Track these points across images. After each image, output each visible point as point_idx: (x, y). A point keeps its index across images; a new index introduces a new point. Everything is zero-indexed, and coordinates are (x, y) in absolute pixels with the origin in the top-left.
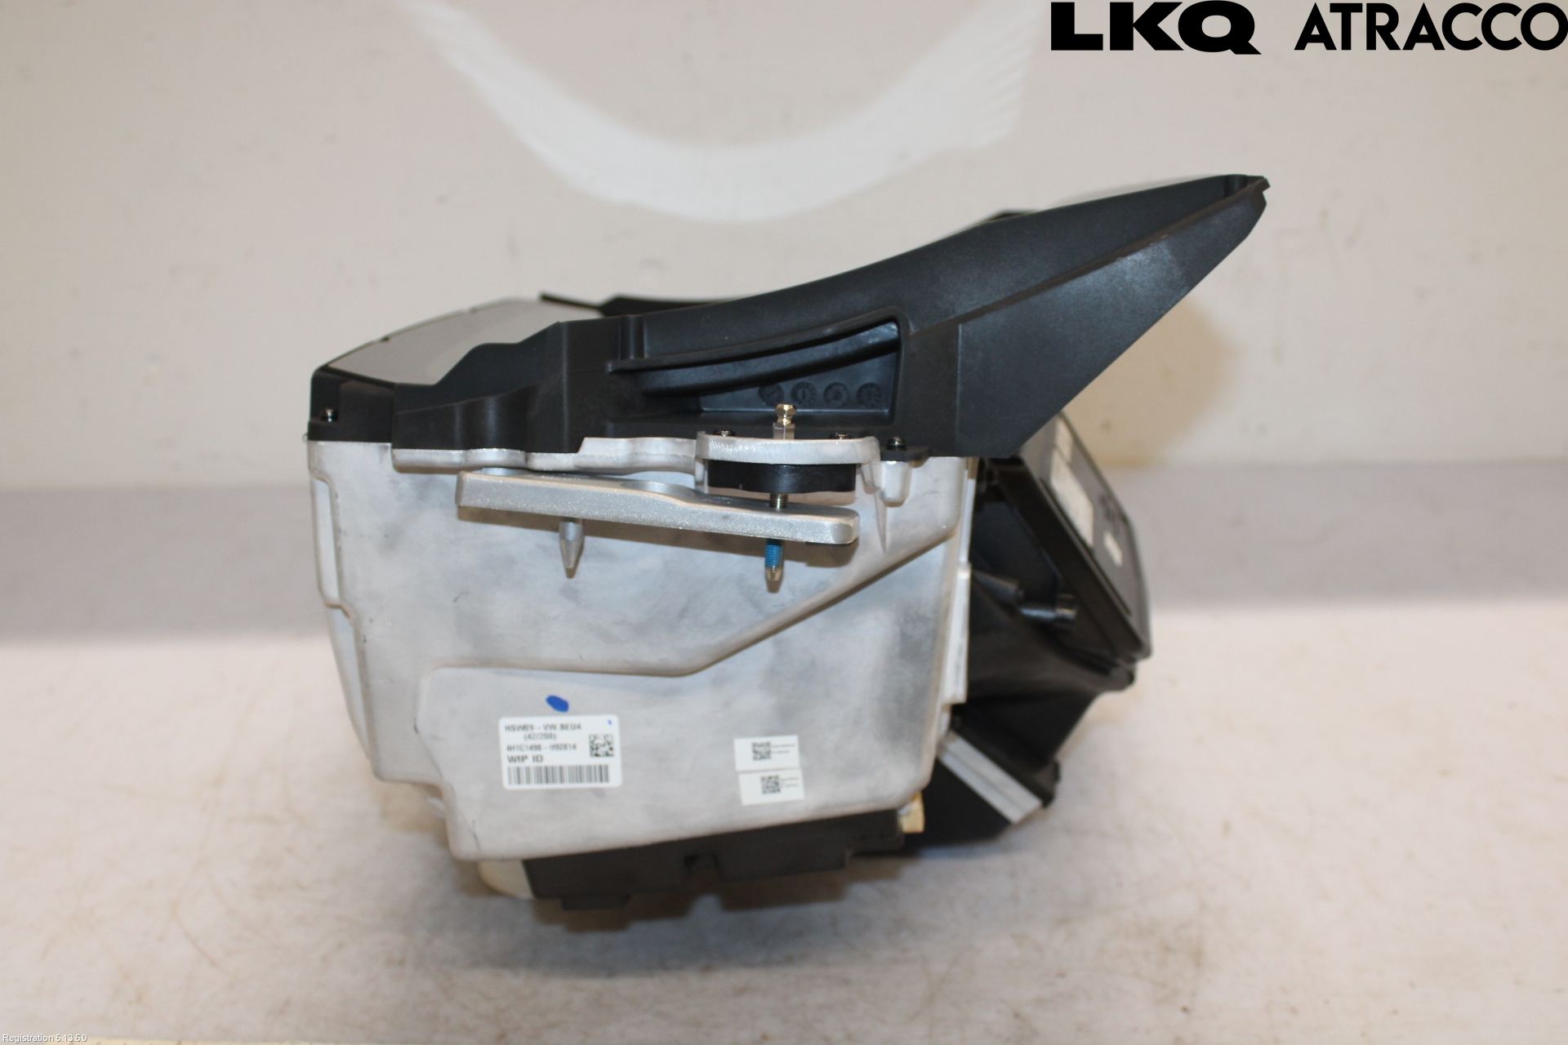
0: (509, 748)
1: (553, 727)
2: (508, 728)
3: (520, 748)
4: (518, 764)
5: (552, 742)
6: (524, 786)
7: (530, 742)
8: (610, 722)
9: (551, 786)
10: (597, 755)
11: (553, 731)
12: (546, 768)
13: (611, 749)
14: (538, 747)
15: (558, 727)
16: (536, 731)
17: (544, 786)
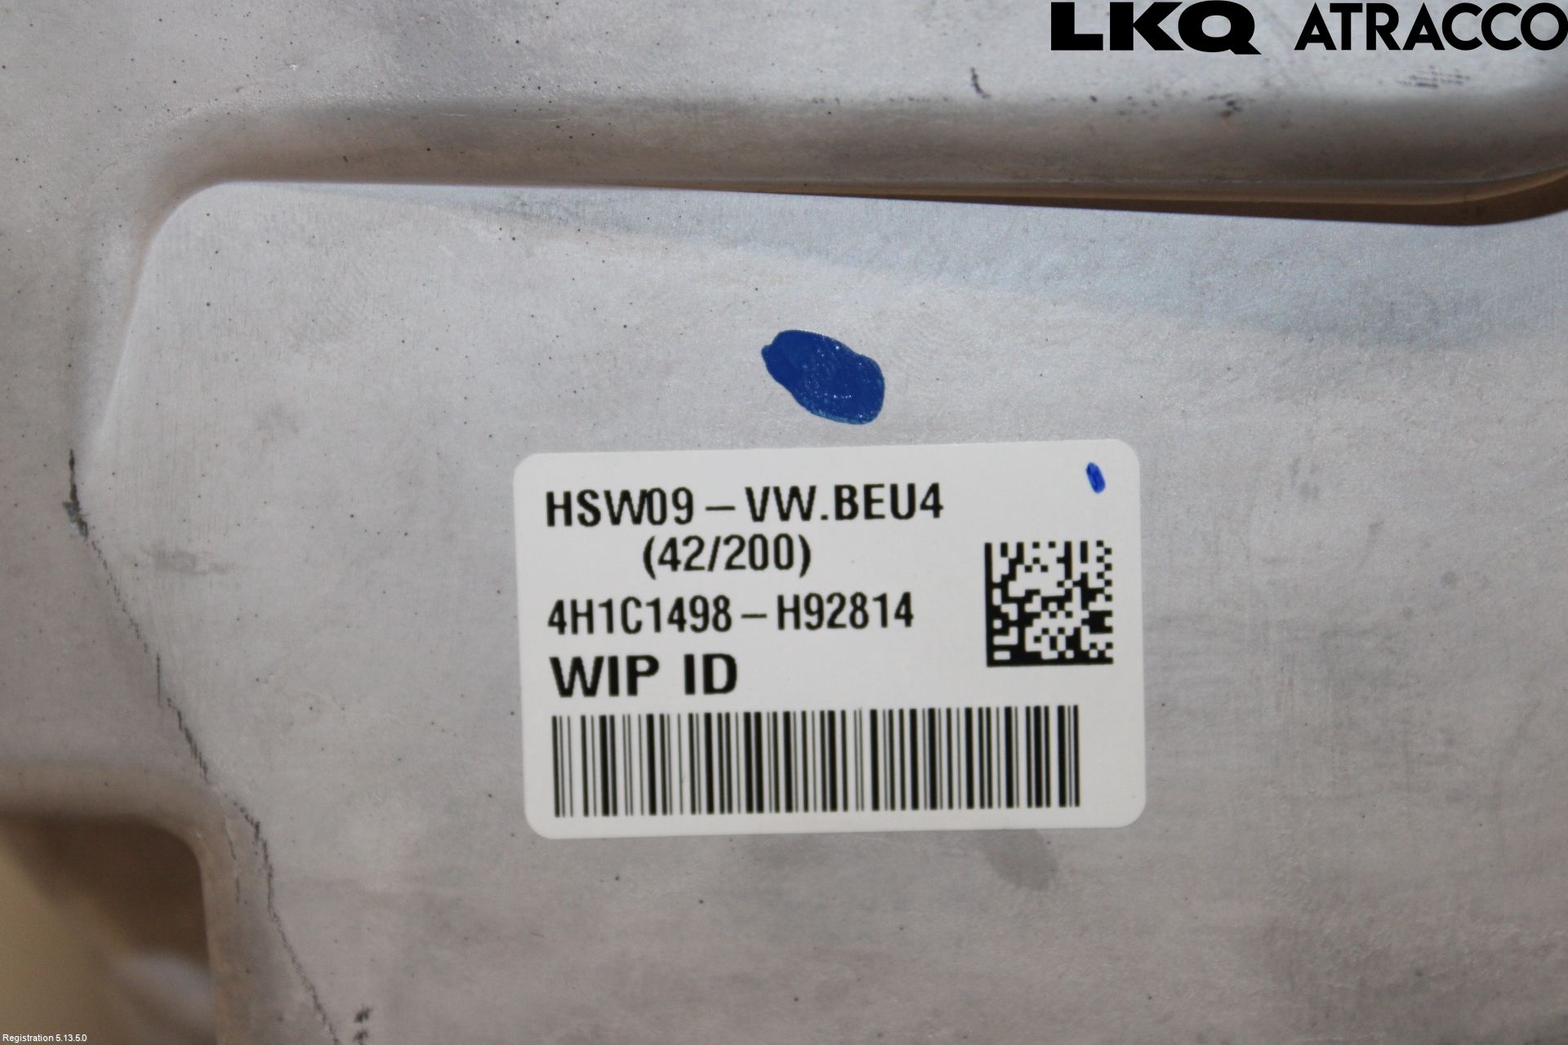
0: (559, 618)
1: (799, 502)
2: (557, 508)
3: (619, 614)
4: (603, 703)
5: (790, 584)
6: (632, 824)
7: (672, 585)
8: (1096, 478)
9: (772, 822)
10: (1021, 657)
11: (795, 526)
12: (753, 721)
13: (1097, 623)
14: (717, 613)
15: (825, 503)
16: (706, 525)
17: (740, 823)
